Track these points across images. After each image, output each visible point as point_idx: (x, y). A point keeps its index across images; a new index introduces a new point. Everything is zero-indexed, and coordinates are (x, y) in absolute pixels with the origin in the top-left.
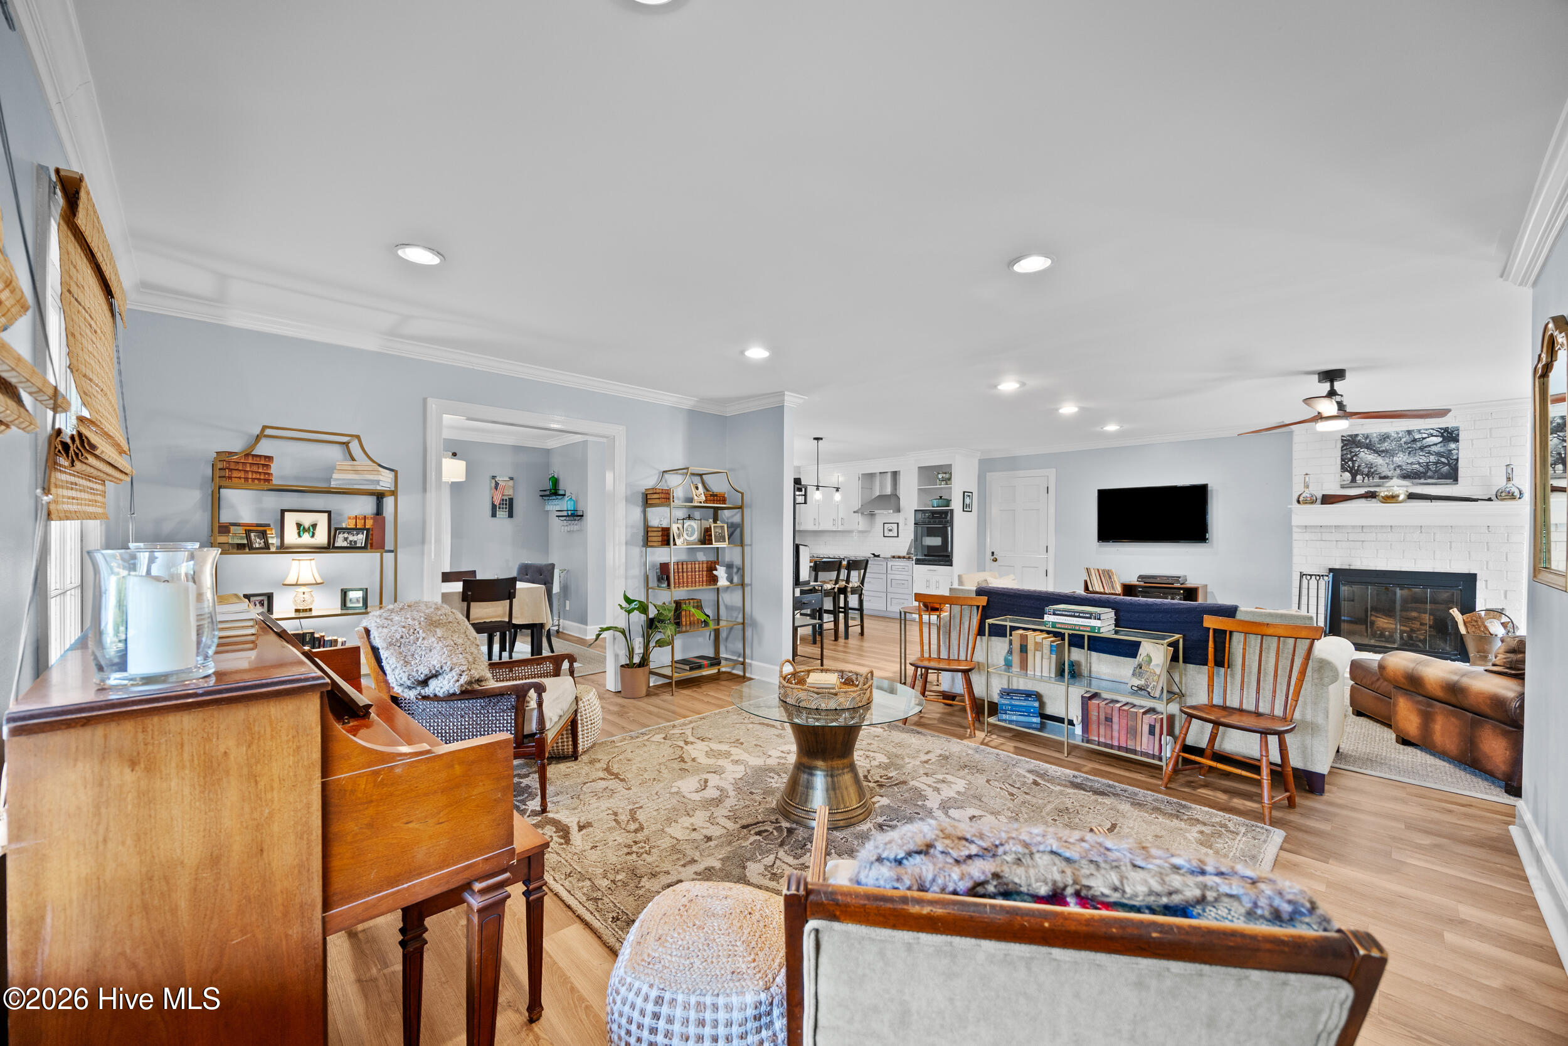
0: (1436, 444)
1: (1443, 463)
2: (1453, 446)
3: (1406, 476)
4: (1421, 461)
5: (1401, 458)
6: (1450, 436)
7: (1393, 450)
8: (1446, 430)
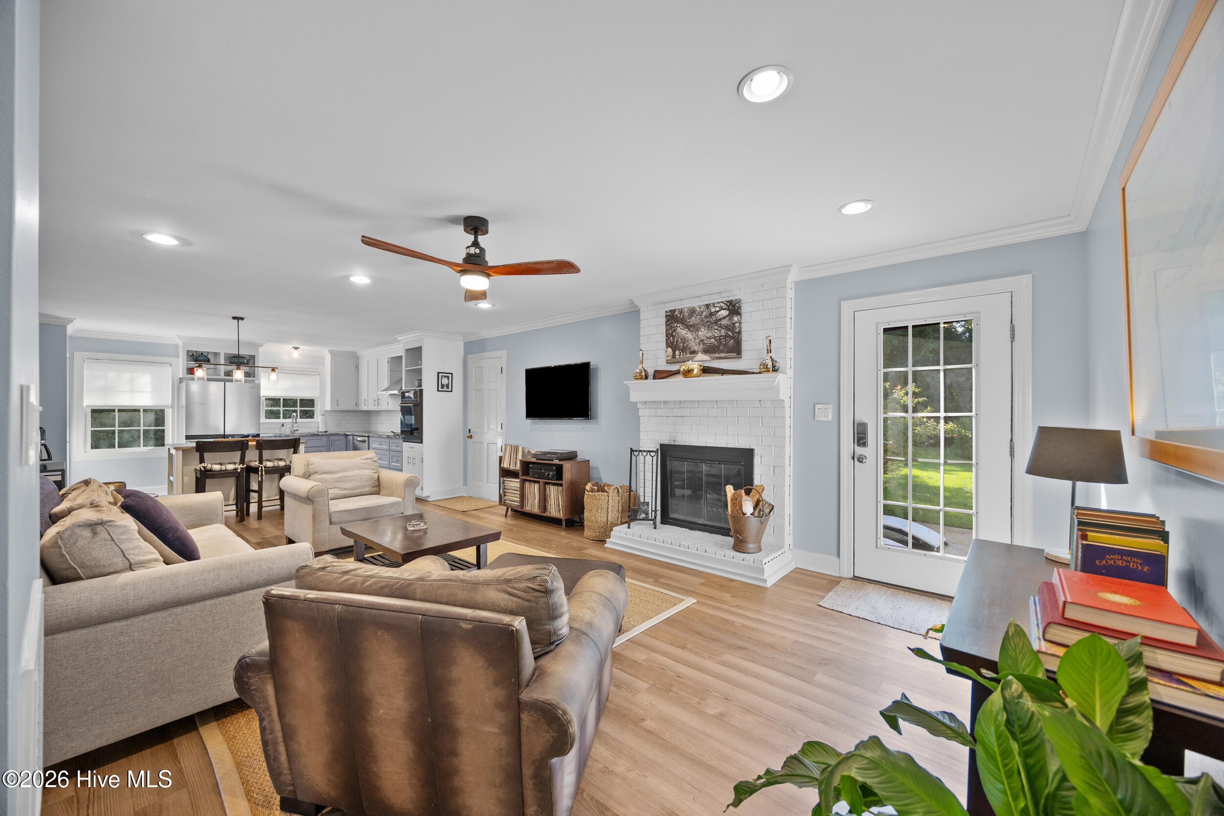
0: (724, 318)
1: (730, 336)
2: (736, 319)
3: (706, 351)
4: (716, 335)
5: (703, 333)
6: (734, 308)
7: (698, 324)
8: (731, 302)
